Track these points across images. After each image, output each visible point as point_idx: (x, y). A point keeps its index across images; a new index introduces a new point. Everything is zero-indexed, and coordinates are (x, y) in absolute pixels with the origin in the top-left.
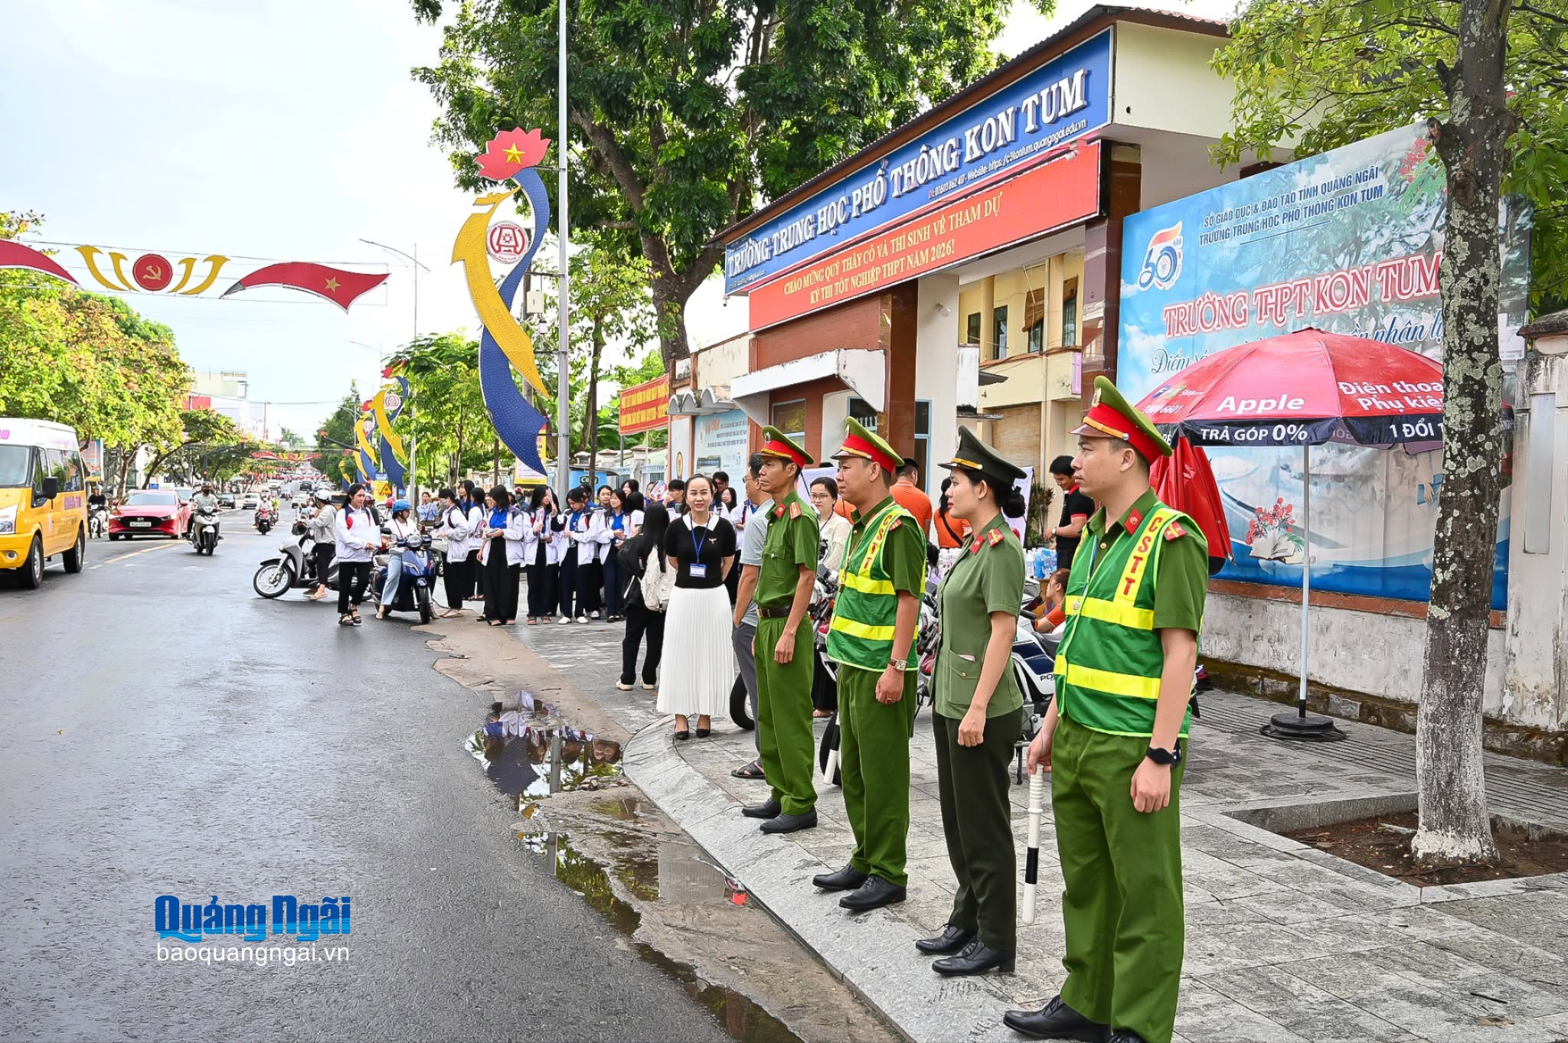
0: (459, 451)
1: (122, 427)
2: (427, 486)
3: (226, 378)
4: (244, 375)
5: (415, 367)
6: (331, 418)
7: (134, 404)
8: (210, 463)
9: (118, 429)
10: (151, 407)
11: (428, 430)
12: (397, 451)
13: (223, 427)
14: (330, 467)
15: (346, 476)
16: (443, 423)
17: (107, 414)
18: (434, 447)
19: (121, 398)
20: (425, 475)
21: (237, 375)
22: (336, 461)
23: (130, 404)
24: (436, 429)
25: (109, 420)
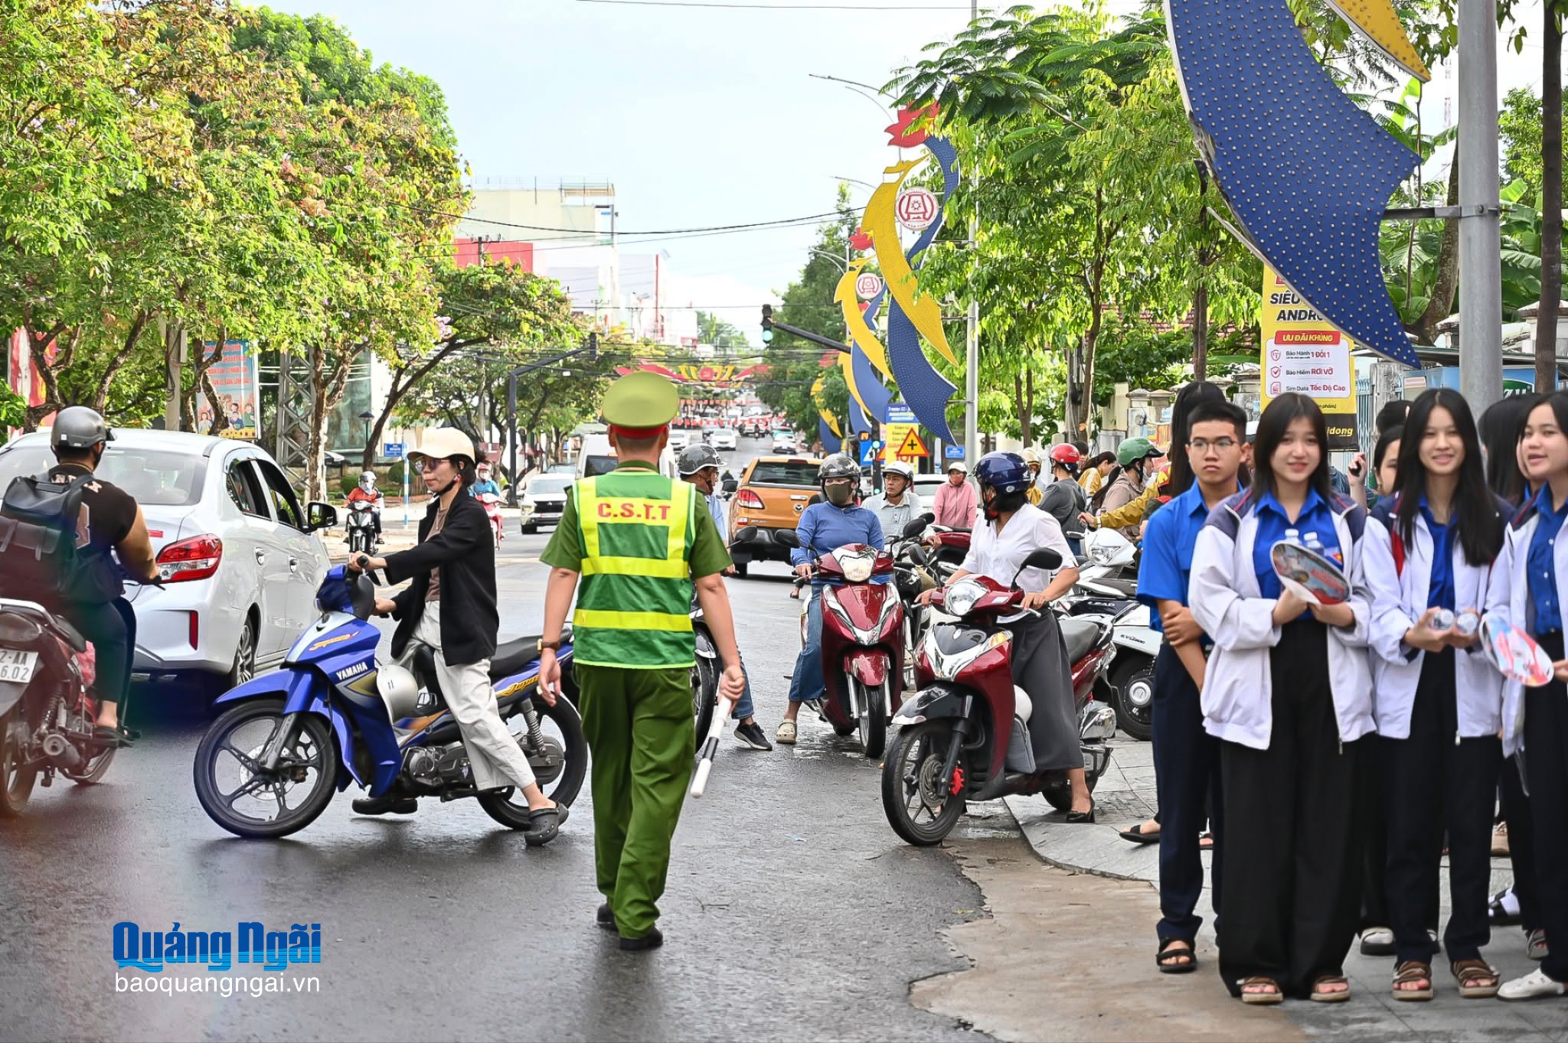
0: (1092, 335)
1: (279, 304)
2: (1014, 434)
3: (571, 200)
4: (608, 191)
5: (970, 100)
6: (798, 279)
7: (306, 246)
8: (524, 393)
9: (269, 309)
10: (358, 256)
11: (1009, 280)
12: (932, 343)
13: (538, 304)
14: (793, 395)
15: (827, 416)
16: (1051, 259)
17: (244, 272)
18: (1025, 325)
19: (278, 233)
20: (1006, 404)
21: (596, 191)
22: (804, 380)
23: (298, 246)
24: (1028, 278)
25: (249, 287)
